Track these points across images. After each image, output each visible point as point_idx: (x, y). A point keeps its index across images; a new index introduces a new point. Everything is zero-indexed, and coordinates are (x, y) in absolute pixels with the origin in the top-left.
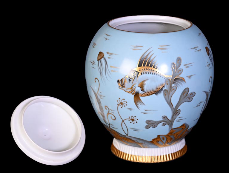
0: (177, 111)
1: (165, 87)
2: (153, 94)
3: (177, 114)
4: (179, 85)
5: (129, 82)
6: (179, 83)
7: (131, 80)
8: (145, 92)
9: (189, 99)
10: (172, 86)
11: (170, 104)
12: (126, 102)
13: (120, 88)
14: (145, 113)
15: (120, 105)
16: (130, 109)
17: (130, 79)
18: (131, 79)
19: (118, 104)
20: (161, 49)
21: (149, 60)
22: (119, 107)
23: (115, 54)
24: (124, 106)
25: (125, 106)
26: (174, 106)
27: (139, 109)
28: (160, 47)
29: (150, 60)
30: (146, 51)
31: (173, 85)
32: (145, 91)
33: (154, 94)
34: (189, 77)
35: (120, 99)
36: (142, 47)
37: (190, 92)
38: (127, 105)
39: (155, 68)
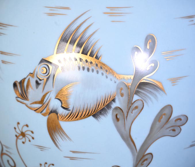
0: (144, 156)
1: (117, 100)
2: (88, 116)
3: (145, 162)
4: (150, 98)
5: (37, 88)
6: (150, 92)
7: (39, 82)
8: (70, 112)
9: (174, 130)
10: (134, 100)
11: (129, 140)
12: (32, 132)
13: (18, 101)
14: (72, 158)
15: (21, 137)
16: (41, 148)
17: (38, 80)
18: (40, 80)
19: (16, 136)
20: (111, 14)
21: (81, 38)
22: (20, 142)
23: (12, 26)
24: (27, 140)
25: (30, 141)
26: (138, 145)
27: (58, 148)
28: (108, 11)
29: (83, 40)
30: (75, 18)
31: (136, 97)
32: (71, 108)
33: (91, 118)
34: (174, 81)
35: (19, 125)
36: (67, 8)
37: (175, 115)
38: (33, 138)
39: (95, 56)
